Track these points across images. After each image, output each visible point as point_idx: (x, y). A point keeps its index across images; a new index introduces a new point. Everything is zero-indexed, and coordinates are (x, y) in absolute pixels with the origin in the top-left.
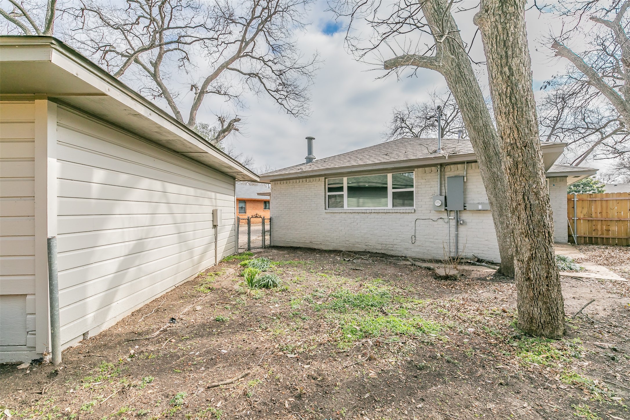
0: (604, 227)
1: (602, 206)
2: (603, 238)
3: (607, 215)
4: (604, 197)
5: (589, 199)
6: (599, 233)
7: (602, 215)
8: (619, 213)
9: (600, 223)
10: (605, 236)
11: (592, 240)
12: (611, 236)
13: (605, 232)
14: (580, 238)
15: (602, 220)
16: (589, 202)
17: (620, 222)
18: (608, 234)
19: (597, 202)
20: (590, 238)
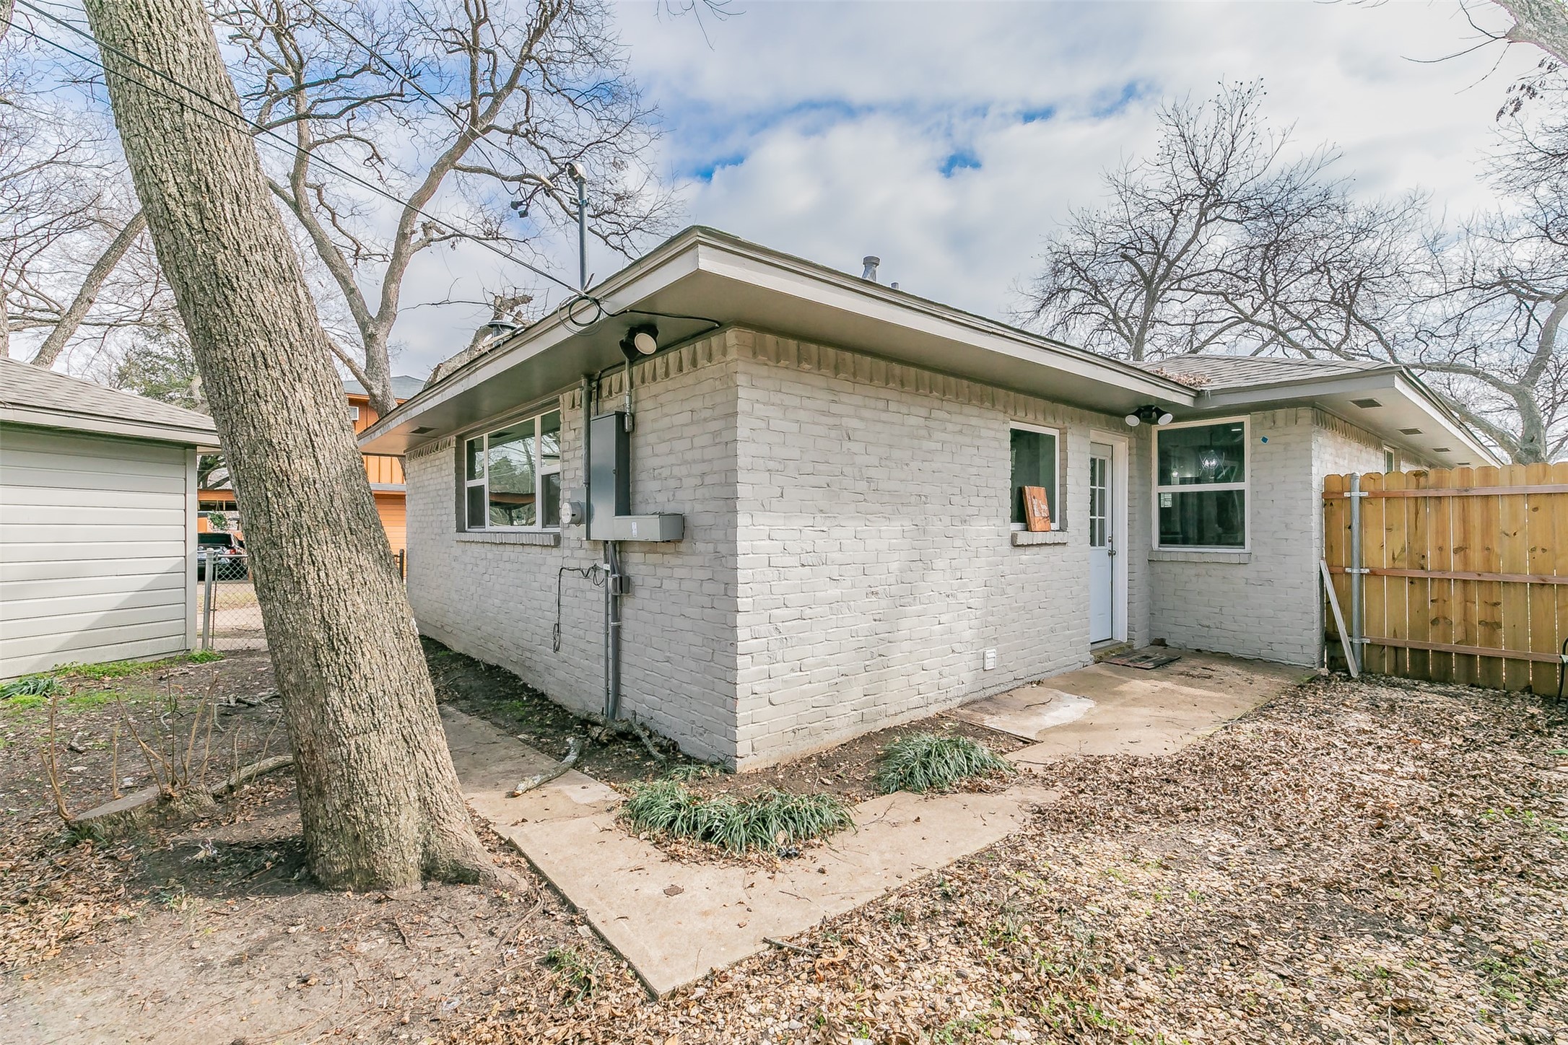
0: (1477, 611)
1: (1465, 520)
2: (1471, 657)
3: (1487, 560)
4: (1475, 483)
5: (1412, 492)
6: (1457, 633)
7: (1466, 562)
8: (1539, 552)
9: (1455, 591)
10: (1478, 649)
11: (1426, 663)
12: (1503, 649)
13: (1479, 632)
14: (1376, 652)
15: (1465, 581)
16: (1412, 503)
17: (1546, 589)
18: (1491, 641)
19: (1445, 502)
20: (1419, 654)
